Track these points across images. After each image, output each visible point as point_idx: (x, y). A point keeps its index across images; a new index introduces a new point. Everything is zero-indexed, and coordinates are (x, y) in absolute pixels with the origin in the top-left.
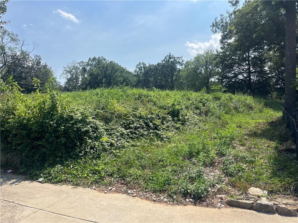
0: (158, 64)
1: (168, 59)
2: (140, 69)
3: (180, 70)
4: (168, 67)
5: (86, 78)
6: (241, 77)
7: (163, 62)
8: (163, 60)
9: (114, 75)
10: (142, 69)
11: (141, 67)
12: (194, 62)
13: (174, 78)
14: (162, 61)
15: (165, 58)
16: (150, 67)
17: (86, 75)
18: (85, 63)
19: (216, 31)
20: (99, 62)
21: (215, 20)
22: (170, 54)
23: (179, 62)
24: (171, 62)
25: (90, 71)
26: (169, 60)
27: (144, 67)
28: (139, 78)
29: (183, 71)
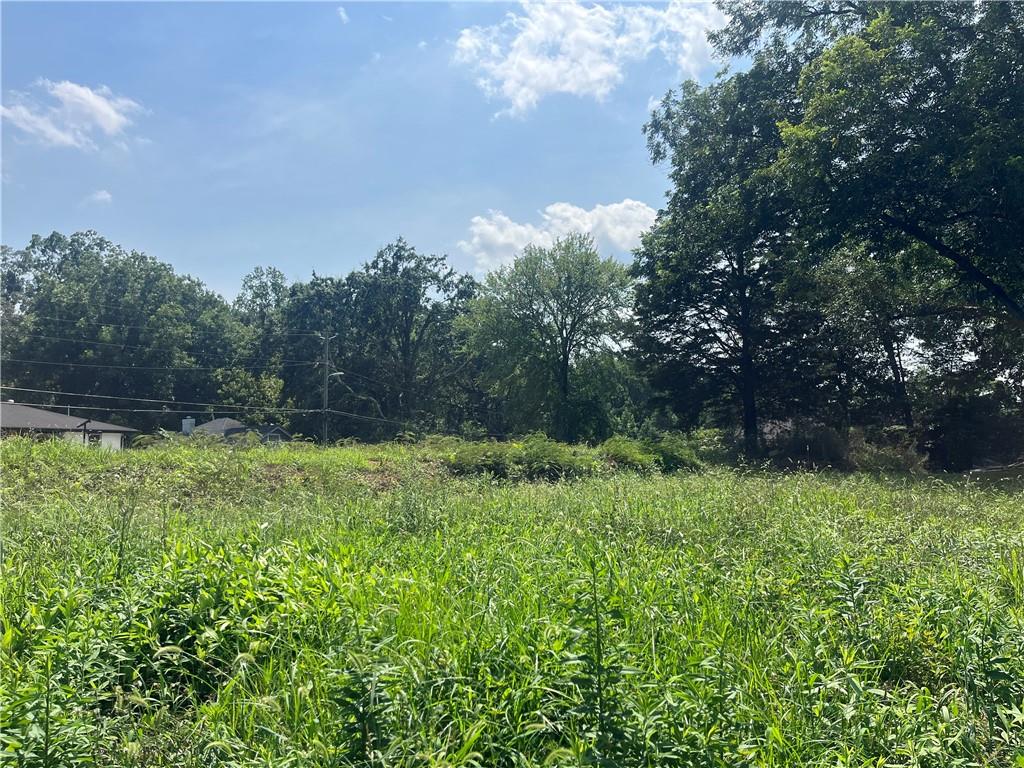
0: (352, 278)
1: (390, 259)
2: (260, 293)
3: (437, 307)
4: (392, 290)
5: (16, 322)
7: (372, 272)
8: (370, 264)
9: (153, 312)
10: (264, 296)
11: (263, 286)
13: (413, 335)
14: (367, 268)
15: (380, 255)
16: (319, 285)
17: (17, 306)
18: (16, 254)
20: (75, 254)
21: (665, 103)
22: (400, 240)
23: (435, 277)
24: (406, 271)
25: (38, 289)
26: (395, 265)
27: (276, 287)
28: (269, 331)
29: (452, 312)
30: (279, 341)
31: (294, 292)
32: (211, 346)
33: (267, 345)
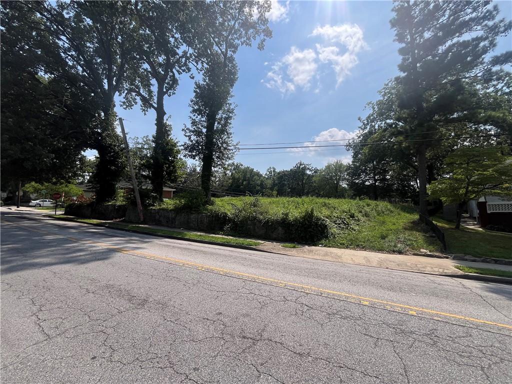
0: (291, 170)
1: (299, 165)
2: (270, 172)
3: (309, 175)
4: (299, 172)
6: (367, 183)
7: (295, 168)
9: (252, 178)
10: (271, 173)
11: (271, 171)
12: (325, 169)
13: (304, 181)
15: (297, 164)
19: (349, 150)
20: (237, 167)
22: (300, 161)
23: (309, 169)
24: (302, 168)
27: (274, 171)
28: (274, 182)
29: (313, 176)
30: (277, 184)
31: (279, 173)
32: (262, 185)
33: (274, 185)
